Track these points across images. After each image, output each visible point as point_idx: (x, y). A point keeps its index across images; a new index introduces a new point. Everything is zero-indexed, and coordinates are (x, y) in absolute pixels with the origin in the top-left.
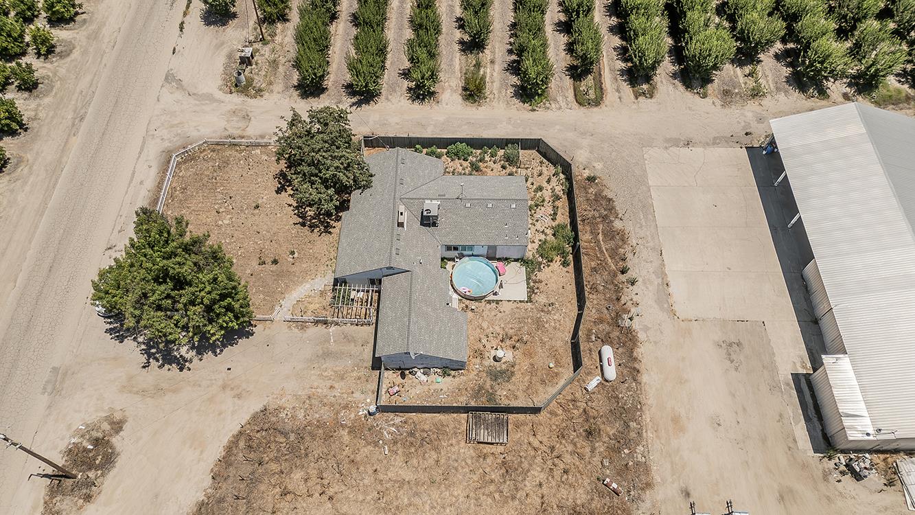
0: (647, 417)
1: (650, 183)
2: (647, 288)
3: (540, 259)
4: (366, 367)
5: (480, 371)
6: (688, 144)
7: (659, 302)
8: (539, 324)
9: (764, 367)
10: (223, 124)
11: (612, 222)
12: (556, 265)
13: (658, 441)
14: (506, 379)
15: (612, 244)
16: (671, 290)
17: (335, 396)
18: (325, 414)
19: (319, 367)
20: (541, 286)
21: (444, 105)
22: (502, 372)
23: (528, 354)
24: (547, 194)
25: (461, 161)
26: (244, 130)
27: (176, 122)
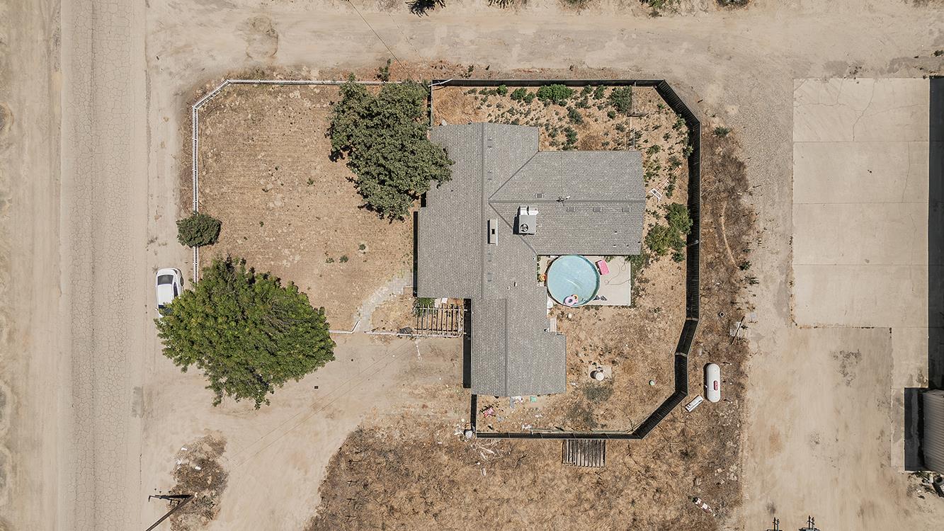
0: (745, 437)
1: (796, 137)
2: (767, 287)
3: (649, 251)
4: (457, 385)
5: (576, 389)
6: (856, 71)
7: (778, 305)
8: (642, 334)
9: (878, 381)
10: (242, 46)
11: (739, 197)
12: (666, 260)
13: (752, 460)
14: (604, 397)
15: (734, 230)
16: (794, 290)
17: (428, 416)
18: (422, 435)
19: (409, 385)
20: (648, 286)
21: (534, 6)
22: (600, 390)
23: (628, 369)
24: (662, 156)
25: (557, 107)
26: (272, 56)
27: (181, 44)
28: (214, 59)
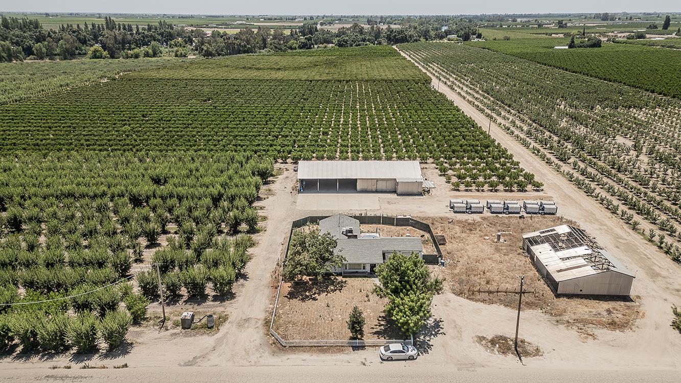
6: (295, 202)
7: (374, 211)
9: (396, 199)
13: (430, 215)
16: (368, 209)
26: (259, 320)
27: (244, 353)
28: (256, 340)
